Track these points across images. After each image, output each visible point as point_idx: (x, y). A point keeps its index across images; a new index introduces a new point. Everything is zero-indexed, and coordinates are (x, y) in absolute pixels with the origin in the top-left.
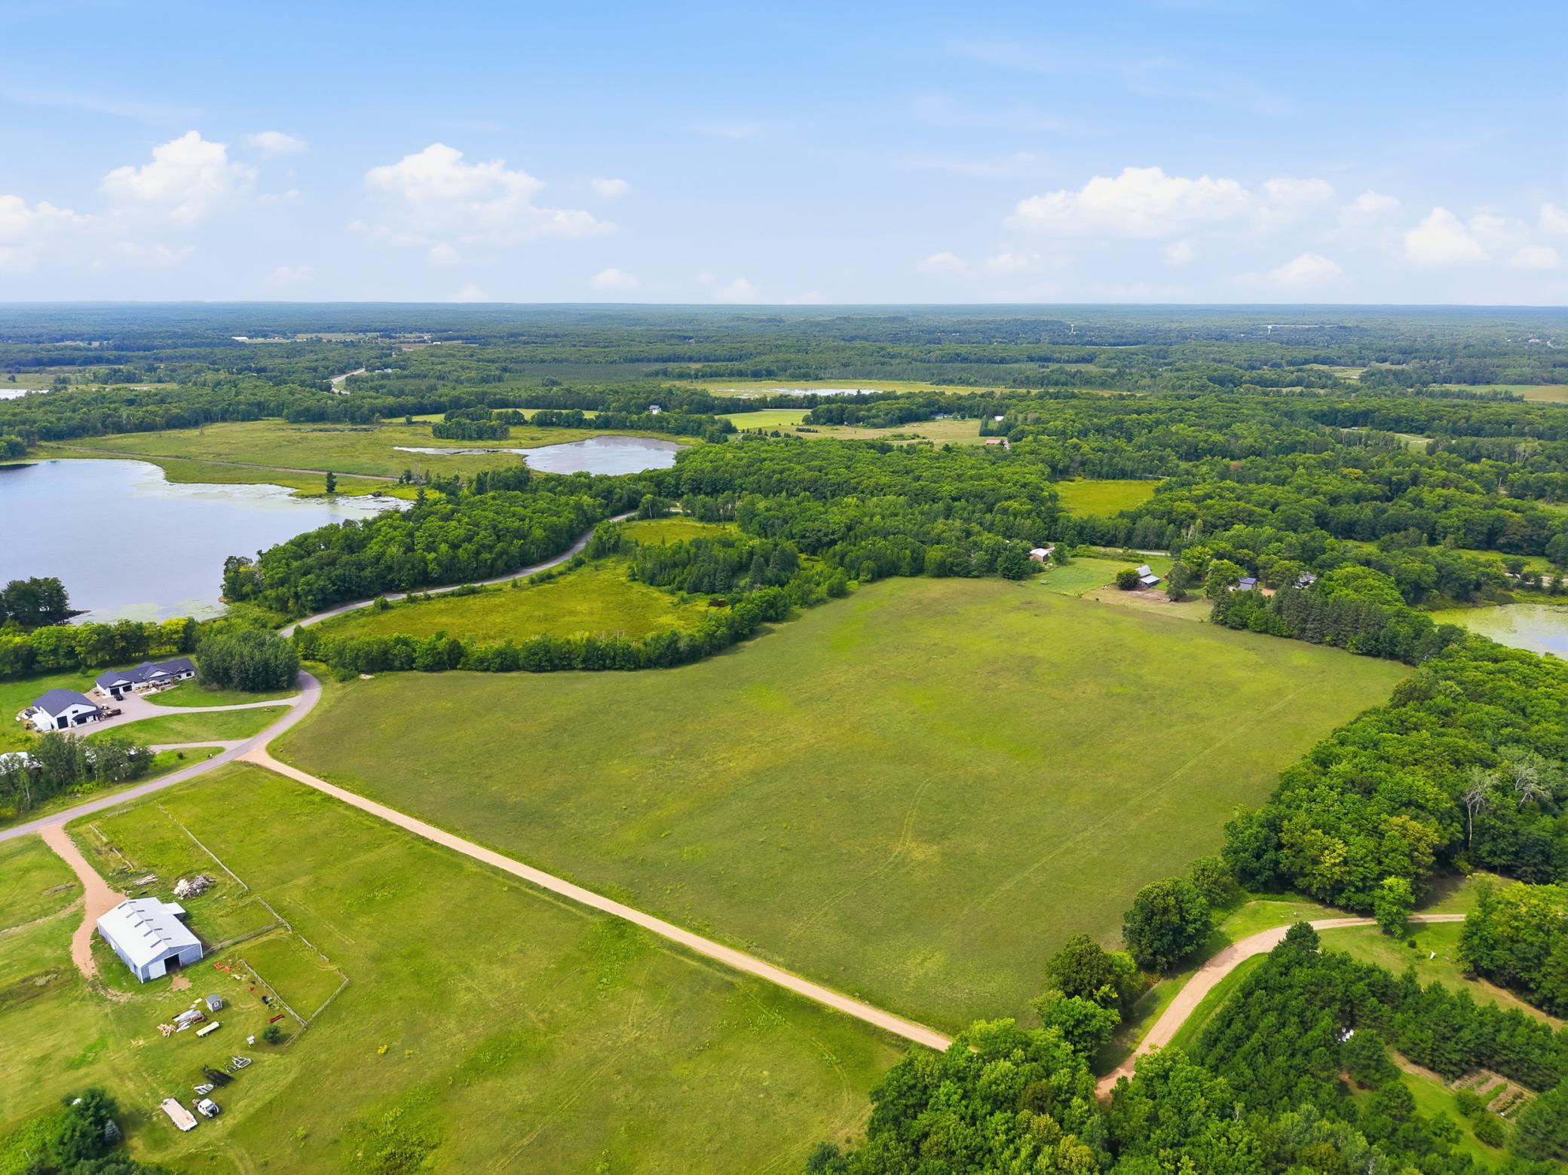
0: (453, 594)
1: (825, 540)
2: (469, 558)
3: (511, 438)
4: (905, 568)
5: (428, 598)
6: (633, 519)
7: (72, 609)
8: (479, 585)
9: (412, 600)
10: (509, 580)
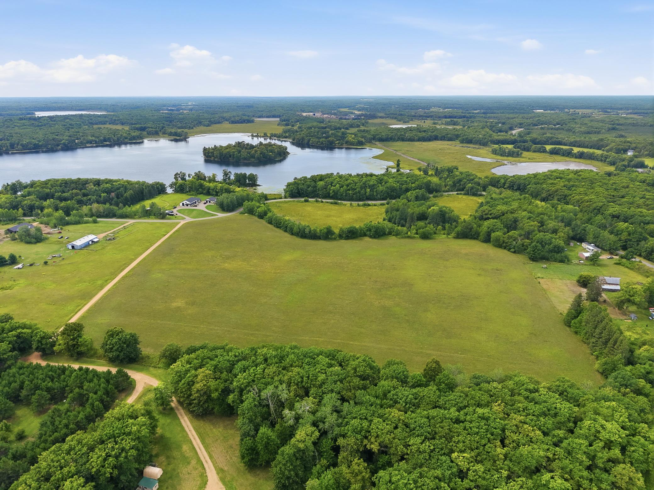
0: (331, 203)
1: (484, 217)
2: (343, 191)
3: (523, 157)
4: (481, 237)
5: (322, 202)
6: (461, 194)
7: (258, 184)
8: (339, 202)
9: (317, 201)
10: (357, 203)
